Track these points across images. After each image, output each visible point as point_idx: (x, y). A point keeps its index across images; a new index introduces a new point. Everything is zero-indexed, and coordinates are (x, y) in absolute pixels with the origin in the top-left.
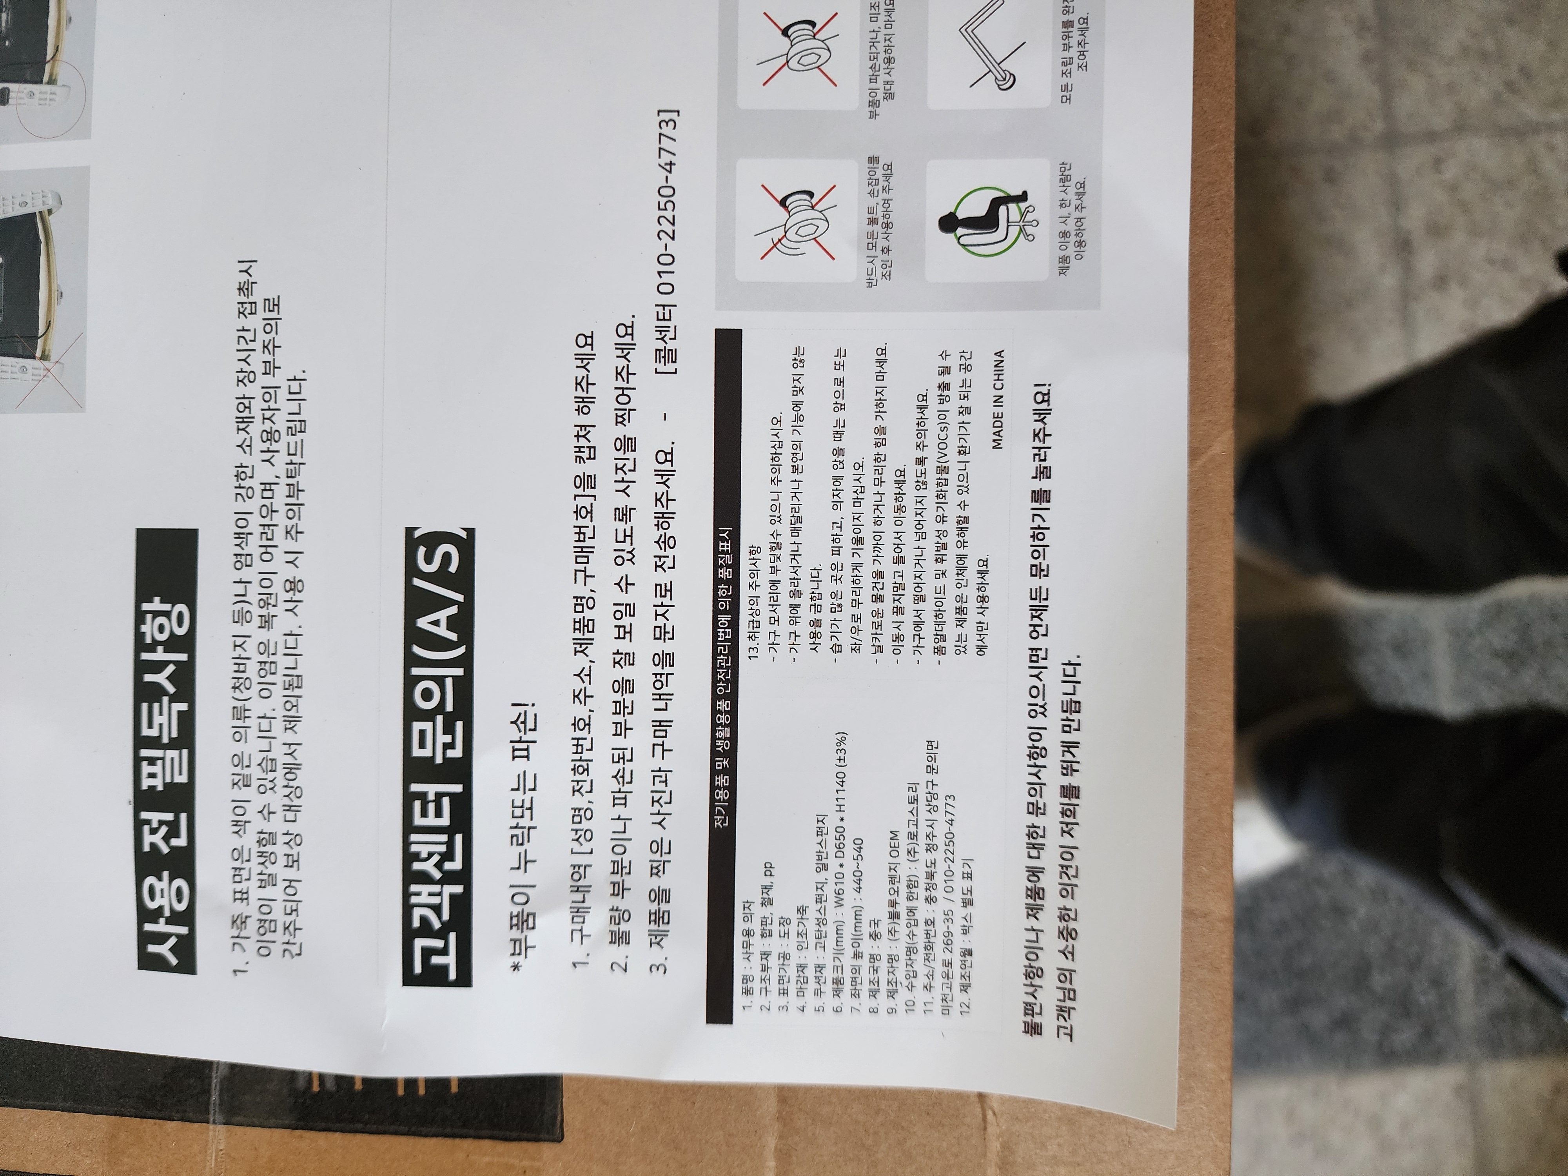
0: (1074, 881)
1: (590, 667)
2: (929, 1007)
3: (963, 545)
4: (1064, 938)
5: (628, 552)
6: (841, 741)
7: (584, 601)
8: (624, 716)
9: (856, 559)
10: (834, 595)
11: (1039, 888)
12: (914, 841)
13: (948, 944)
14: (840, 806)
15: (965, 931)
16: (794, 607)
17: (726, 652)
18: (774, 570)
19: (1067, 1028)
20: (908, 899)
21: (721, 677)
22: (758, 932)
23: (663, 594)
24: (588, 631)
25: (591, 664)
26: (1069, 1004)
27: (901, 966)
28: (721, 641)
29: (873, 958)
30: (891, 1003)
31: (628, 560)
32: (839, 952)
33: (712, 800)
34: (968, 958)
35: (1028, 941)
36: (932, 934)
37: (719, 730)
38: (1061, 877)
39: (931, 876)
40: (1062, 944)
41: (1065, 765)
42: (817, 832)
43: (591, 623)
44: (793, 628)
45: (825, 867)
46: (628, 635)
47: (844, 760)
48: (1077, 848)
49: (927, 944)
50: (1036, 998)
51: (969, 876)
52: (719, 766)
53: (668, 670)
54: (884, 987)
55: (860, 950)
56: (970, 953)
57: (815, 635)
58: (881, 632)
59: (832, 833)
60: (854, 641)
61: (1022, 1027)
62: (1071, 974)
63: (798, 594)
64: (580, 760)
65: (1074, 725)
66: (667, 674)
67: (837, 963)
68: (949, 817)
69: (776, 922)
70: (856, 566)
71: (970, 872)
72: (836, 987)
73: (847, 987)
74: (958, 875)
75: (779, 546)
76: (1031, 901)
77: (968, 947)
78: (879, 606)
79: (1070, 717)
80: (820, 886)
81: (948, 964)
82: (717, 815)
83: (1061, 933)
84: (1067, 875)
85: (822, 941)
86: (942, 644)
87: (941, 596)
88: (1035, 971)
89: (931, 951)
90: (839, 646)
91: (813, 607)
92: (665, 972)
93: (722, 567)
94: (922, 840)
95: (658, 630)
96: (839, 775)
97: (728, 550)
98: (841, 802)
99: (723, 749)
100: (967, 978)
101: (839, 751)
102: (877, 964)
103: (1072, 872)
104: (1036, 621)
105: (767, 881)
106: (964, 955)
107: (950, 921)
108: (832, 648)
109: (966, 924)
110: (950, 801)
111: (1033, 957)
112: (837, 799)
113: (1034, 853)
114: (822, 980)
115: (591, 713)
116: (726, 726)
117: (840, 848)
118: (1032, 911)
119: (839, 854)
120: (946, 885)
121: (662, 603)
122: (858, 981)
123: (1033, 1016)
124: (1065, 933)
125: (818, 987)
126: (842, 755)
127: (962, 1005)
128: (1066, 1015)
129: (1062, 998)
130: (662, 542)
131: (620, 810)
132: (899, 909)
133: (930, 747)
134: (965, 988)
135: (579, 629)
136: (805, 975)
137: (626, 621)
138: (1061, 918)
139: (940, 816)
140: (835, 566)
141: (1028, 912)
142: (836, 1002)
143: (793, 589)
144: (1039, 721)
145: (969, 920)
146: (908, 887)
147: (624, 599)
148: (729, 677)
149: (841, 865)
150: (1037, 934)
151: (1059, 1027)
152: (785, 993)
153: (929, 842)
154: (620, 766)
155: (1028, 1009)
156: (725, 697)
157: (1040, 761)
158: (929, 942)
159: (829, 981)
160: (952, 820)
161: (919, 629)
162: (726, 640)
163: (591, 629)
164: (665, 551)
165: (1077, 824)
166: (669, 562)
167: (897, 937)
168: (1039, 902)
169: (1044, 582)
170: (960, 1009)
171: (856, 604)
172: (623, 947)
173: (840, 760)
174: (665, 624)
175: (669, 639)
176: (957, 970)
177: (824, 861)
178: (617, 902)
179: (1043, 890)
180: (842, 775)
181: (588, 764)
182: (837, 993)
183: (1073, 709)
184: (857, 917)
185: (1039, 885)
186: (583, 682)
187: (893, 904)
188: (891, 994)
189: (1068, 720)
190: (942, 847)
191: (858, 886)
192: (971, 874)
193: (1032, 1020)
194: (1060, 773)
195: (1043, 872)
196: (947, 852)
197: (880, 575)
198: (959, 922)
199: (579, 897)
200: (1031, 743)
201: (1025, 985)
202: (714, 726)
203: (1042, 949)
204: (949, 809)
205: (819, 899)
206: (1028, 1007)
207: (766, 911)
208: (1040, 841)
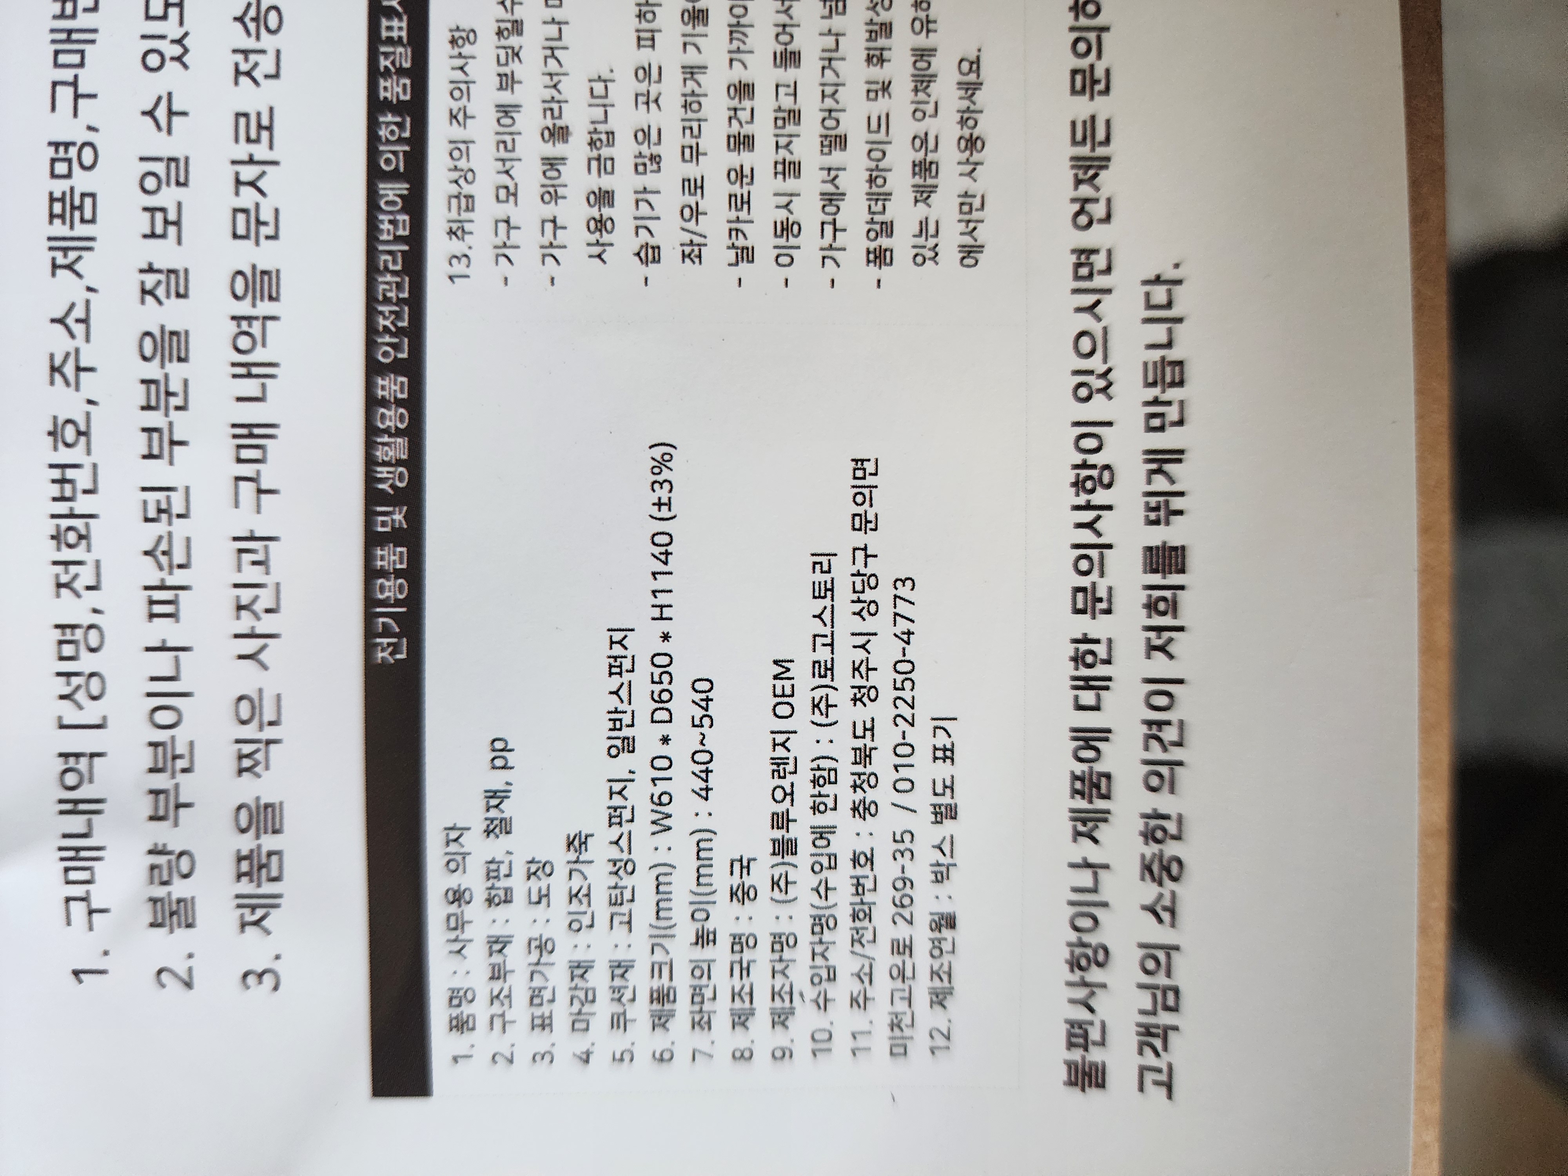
0: (1175, 754)
1: (88, 302)
2: (862, 1042)
3: (927, 25)
4: (1153, 879)
5: (173, 41)
6: (662, 464)
7: (73, 152)
8: (167, 415)
9: (692, 57)
10: (643, 135)
11: (1101, 775)
12: (827, 681)
13: (903, 906)
14: (661, 607)
15: (940, 876)
16: (551, 163)
17: (399, 267)
18: (507, 81)
19: (1159, 1071)
20: (815, 808)
21: (387, 323)
22: (480, 895)
23: (253, 135)
24: (83, 221)
25: (90, 295)
26: (1165, 1018)
27: (801, 955)
28: (387, 242)
29: (739, 942)
30: (780, 1038)
31: (172, 59)
32: (663, 932)
33: (370, 602)
34: (946, 933)
35: (1076, 890)
36: (869, 884)
37: (384, 444)
38: (1147, 748)
39: (863, 756)
40: (1149, 892)
41: (1153, 501)
42: (611, 666)
43: (88, 201)
44: (549, 210)
45: (629, 746)
46: (172, 230)
47: (669, 504)
48: (1180, 682)
49: (857, 908)
50: (1092, 1010)
51: (946, 754)
52: (384, 524)
53: (265, 308)
54: (763, 1004)
55: (710, 925)
56: (950, 922)
57: (600, 225)
58: (747, 218)
59: (644, 668)
60: (687, 238)
61: (1062, 1074)
62: (1168, 956)
63: (559, 134)
64: (72, 516)
65: (1172, 413)
66: (266, 318)
67: (659, 956)
68: (903, 625)
69: (519, 871)
70: (691, 72)
71: (949, 746)
72: (659, 1007)
73: (683, 1007)
74: (923, 754)
75: (517, 27)
76: (1083, 804)
77: (946, 908)
78: (746, 159)
79: (1164, 397)
80: (617, 787)
81: (903, 948)
82: (381, 636)
83: (1147, 868)
84: (1159, 739)
85: (624, 909)
86: (884, 242)
87: (881, 136)
88: (1090, 952)
89: (866, 923)
90: (653, 248)
91: (594, 164)
92: (276, 988)
93: (387, 73)
94: (844, 677)
95: (241, 217)
96: (657, 539)
97: (400, 38)
98: (662, 599)
99: (392, 486)
100: (945, 977)
101: (657, 486)
102: (747, 955)
103: (1170, 734)
104: (1085, 190)
105: (497, 781)
106: (939, 928)
107: (908, 855)
108: (638, 254)
109: (942, 860)
110: (903, 591)
111: (1086, 923)
112: (654, 592)
113: (1088, 698)
114: (628, 995)
115: (90, 408)
116: (399, 433)
117: (663, 699)
118: (1085, 825)
119: (662, 715)
120: (898, 776)
121: (251, 156)
122: (708, 993)
123: (1086, 1049)
124: (1156, 868)
125: (619, 1009)
126: (663, 493)
127: (935, 1034)
128: (1158, 1043)
129: (1148, 1006)
130: (253, 19)
131: (163, 631)
132: (794, 831)
133: (859, 474)
134: (939, 999)
135: (62, 217)
136: (590, 985)
137: (168, 197)
138: (1149, 836)
139: (882, 623)
140: (644, 72)
141: (1075, 827)
142: (660, 1041)
143: (549, 123)
144: (1097, 408)
145: (948, 851)
146: (815, 782)
147: (163, 145)
148: (405, 324)
149: (665, 740)
150: (1095, 874)
151: (1143, 1070)
152: (544, 1024)
153: (858, 681)
154: (160, 528)
155: (1076, 1036)
156: (397, 368)
157: (1100, 497)
158: (862, 903)
159: (643, 996)
160: (909, 633)
161: (833, 209)
162: (398, 239)
163: (88, 215)
164: (258, 38)
165: (1181, 629)
166: (266, 64)
167: (790, 896)
168: (1100, 804)
169: (1102, 107)
170: (928, 1042)
171: (693, 153)
172: (181, 933)
173: (659, 504)
174: (257, 205)
175: (268, 237)
176: (922, 960)
177: (626, 732)
178: (162, 833)
179: (1108, 776)
180: (665, 539)
181: (87, 525)
182: (660, 1021)
183: (1168, 379)
184: (702, 854)
185: (1099, 767)
186: (72, 336)
187: (781, 821)
188: (780, 1019)
189: (1156, 402)
190: (887, 694)
191: (703, 785)
192: (952, 751)
193: (1083, 1058)
194: (1142, 520)
195: (1106, 740)
196: (899, 703)
197: (744, 90)
198: (926, 855)
199: (76, 824)
200: (1078, 458)
201: (1070, 984)
202: (371, 431)
203: (1105, 905)
204: (902, 607)
205: (615, 817)
206: (1077, 1031)
207: (496, 847)
208: (1100, 670)
